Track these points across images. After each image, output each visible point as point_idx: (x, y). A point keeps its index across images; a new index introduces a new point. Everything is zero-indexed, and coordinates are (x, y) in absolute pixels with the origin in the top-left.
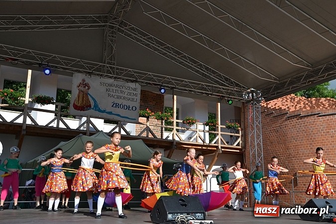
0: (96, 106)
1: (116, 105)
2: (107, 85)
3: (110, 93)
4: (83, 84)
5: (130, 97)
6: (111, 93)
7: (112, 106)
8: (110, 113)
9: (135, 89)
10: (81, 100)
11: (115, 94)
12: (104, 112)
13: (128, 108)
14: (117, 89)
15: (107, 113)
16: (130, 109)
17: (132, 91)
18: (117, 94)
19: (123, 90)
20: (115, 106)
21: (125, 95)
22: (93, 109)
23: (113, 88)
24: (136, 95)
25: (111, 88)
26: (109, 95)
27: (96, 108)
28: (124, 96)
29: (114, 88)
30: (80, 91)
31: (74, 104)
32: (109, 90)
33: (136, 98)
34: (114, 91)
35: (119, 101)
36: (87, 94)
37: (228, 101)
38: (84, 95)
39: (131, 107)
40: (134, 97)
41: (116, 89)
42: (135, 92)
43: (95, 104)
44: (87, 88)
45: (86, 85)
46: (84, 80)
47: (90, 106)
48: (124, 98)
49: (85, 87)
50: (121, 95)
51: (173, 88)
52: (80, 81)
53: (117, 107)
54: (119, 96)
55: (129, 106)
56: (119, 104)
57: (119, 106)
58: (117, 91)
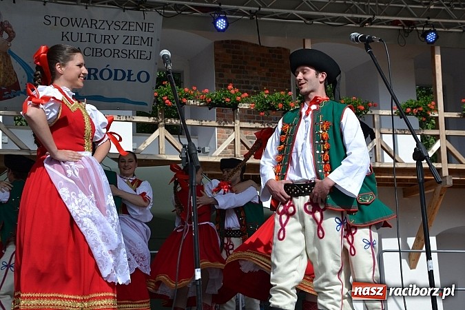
2: (65, 22)
5: (132, 48)
9: (146, 27)
11: (87, 45)
13: (128, 75)
14: (93, 30)
16: (132, 78)
17: (139, 33)
18: (93, 45)
19: (111, 32)
21: (119, 45)
23: (80, 30)
25: (75, 30)
28: (112, 47)
29: (85, 30)
33: (149, 48)
34: (85, 37)
37: (425, 34)
39: (135, 73)
40: (144, 47)
41: (89, 30)
42: (146, 35)
45: (3, 27)
48: (114, 53)
50: (103, 46)
53: (92, 77)
54: (99, 50)
55: (130, 71)
56: (96, 71)
57: (98, 75)
58: (93, 37)
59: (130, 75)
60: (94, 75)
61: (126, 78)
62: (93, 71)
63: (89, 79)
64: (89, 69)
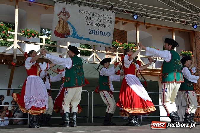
0: (75, 33)
1: (93, 32)
2: (86, 13)
3: (87, 20)
4: (64, 12)
5: (105, 24)
6: (89, 21)
7: (90, 33)
8: (88, 39)
9: (110, 17)
10: (61, 27)
11: (92, 21)
13: (103, 34)
14: (94, 17)
15: (84, 39)
16: (105, 35)
17: (108, 19)
18: (94, 22)
19: (100, 17)
20: (91, 32)
21: (102, 23)
22: (72, 36)
23: (90, 16)
24: (111, 22)
25: (89, 16)
26: (87, 23)
28: (100, 23)
29: (91, 16)
30: (61, 19)
31: (55, 31)
32: (87, 18)
33: (110, 25)
34: (92, 19)
35: (96, 28)
36: (67, 22)
38: (64, 23)
39: (106, 33)
42: (110, 20)
43: (74, 31)
44: (67, 16)
45: (66, 13)
46: (64, 9)
47: (69, 34)
48: (100, 25)
49: (65, 15)
50: (97, 22)
51: (144, 15)
52: (61, 9)
54: (96, 24)
55: (104, 32)
56: (95, 31)
57: (95, 33)
58: (94, 19)
59: (104, 34)
60: (94, 32)
61: (103, 35)
62: (94, 31)
63: (93, 34)
64: (93, 30)
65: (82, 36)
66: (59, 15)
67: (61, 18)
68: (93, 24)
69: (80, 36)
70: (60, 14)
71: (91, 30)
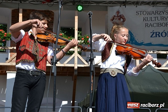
0: (132, 39)
2: (145, 13)
3: (147, 22)
4: (118, 16)
6: (149, 23)
7: (151, 37)
8: (149, 44)
11: (154, 22)
12: (141, 44)
14: (157, 15)
15: (144, 45)
18: (157, 21)
19: (164, 15)
20: (154, 35)
23: (151, 16)
25: (149, 16)
26: (146, 25)
27: (132, 42)
29: (153, 16)
32: (146, 19)
34: (153, 19)
35: (160, 29)
41: (155, 16)
43: (131, 37)
44: (122, 20)
45: (121, 17)
46: (118, 12)
49: (120, 19)
52: (115, 14)
53: (158, 36)
54: (160, 24)
57: (160, 35)
58: (156, 18)
62: (158, 33)
63: (156, 36)
64: (156, 33)
65: (142, 42)
66: (112, 20)
67: (115, 22)
68: (155, 25)
69: (139, 41)
70: (114, 19)
71: (154, 33)
